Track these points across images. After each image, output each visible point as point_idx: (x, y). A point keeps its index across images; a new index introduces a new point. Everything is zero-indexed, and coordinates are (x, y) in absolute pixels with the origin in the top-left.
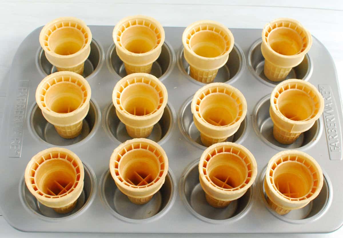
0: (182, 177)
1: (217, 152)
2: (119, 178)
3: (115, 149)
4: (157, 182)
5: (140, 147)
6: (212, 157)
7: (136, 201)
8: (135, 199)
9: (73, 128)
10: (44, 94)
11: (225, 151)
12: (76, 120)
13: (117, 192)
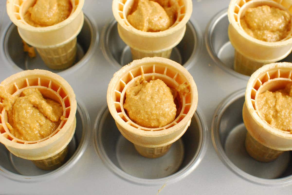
0: (216, 117)
1: (269, 77)
2: (122, 116)
3: (115, 73)
4: (181, 122)
5: (154, 70)
6: (262, 84)
7: (148, 152)
8: (145, 149)
9: (62, 53)
10: (20, 4)
11: (281, 77)
12: (65, 39)
13: (120, 140)
